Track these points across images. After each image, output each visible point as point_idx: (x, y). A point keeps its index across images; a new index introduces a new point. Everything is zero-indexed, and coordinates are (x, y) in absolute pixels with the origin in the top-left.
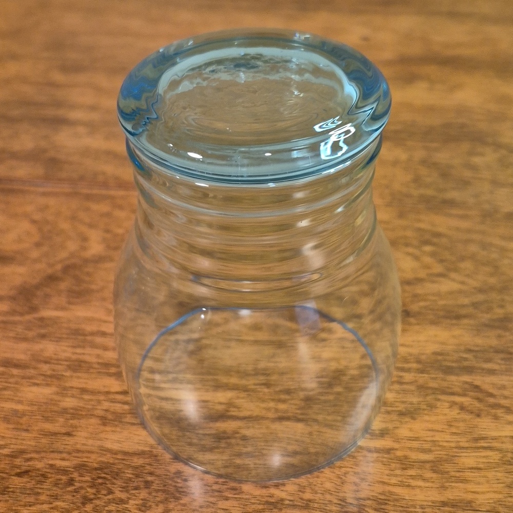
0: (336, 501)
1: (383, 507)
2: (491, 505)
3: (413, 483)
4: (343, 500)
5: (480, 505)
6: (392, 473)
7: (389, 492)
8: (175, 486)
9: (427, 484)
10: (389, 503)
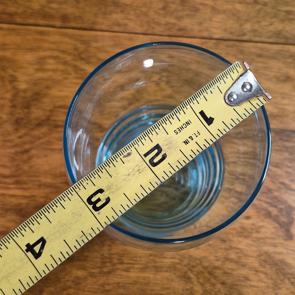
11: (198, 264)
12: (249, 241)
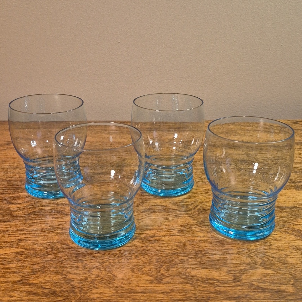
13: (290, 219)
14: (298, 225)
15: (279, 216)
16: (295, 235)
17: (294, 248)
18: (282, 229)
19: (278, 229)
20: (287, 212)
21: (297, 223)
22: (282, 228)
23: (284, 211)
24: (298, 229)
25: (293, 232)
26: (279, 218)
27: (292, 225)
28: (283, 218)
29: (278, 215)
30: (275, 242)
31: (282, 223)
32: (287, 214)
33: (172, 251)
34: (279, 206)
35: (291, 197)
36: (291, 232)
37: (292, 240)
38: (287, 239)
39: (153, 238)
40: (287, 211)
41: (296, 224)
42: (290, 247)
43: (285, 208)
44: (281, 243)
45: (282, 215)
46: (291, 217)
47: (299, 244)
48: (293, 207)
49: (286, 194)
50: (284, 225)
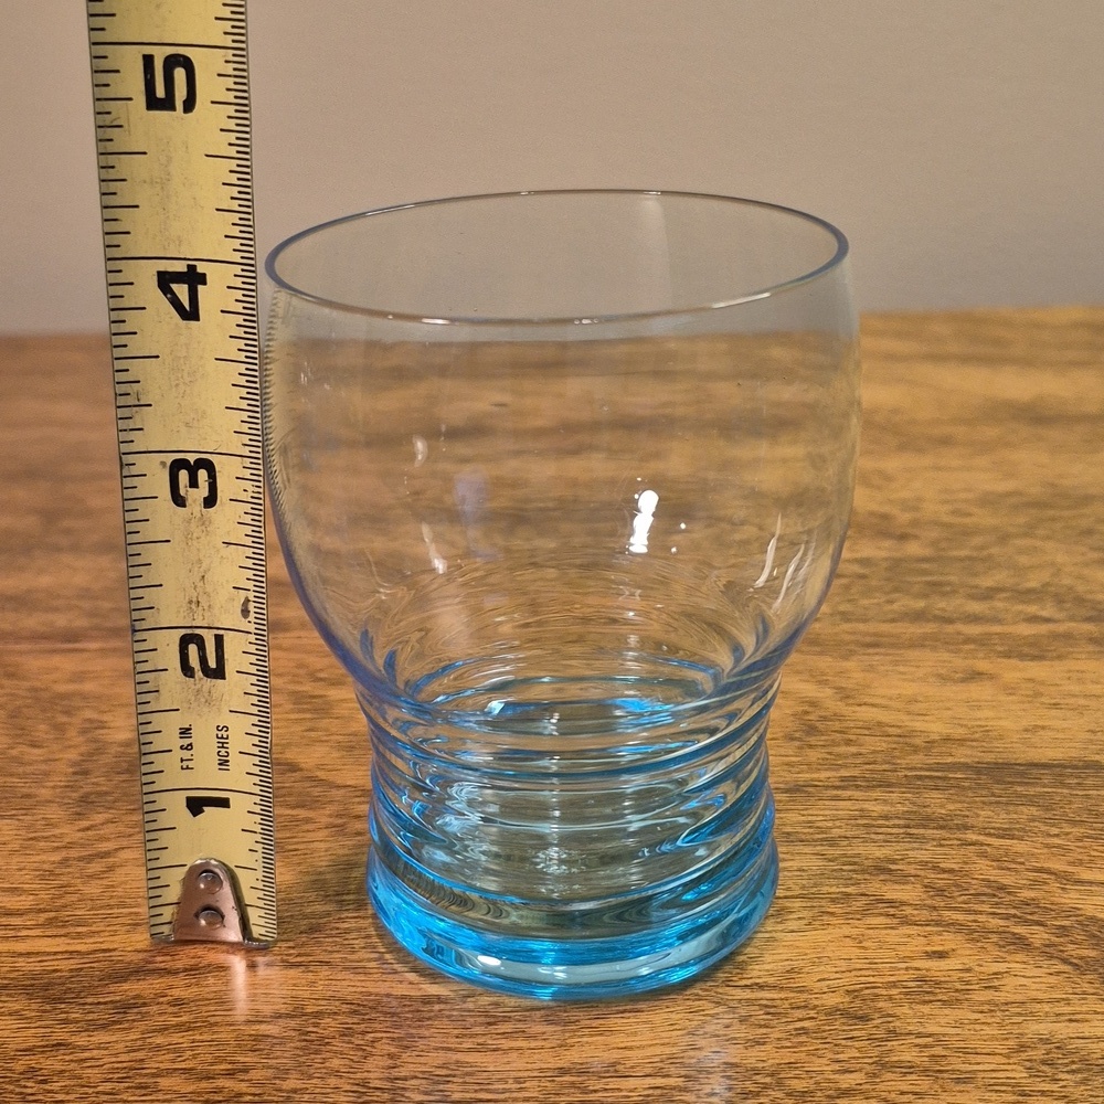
0: (348, 1088)
1: (441, 1087)
2: (655, 1065)
3: (505, 1044)
4: (364, 1083)
5: (632, 1067)
6: (465, 1032)
7: (458, 1062)
8: (21, 1093)
9: (533, 1044)
10: (455, 1080)
11: (766, 1086)
12: (965, 1014)
13: (1047, 846)
14: (1091, 883)
15: (979, 822)
16: (1065, 961)
17: (1044, 1062)
18: (981, 918)
19: (960, 917)
20: (1031, 801)
21: (1086, 875)
22: (986, 908)
23: (1019, 789)
24: (1092, 918)
25: (1054, 939)
26: (974, 837)
27: (1054, 886)
28: (1002, 842)
29: (970, 821)
30: (926, 1009)
31: (994, 874)
32: (1034, 811)
33: (204, 1084)
34: (989, 758)
35: (1072, 701)
36: (1039, 936)
37: (1040, 996)
38: (1010, 990)
39: (126, 986)
40: (1032, 791)
41: (1081, 882)
42: (1022, 1048)
43: (1022, 774)
44: (959, 1024)
45: (1000, 819)
46: (1055, 831)
47: (1086, 1030)
48: (1076, 767)
49: (1042, 683)
50: (1002, 888)
